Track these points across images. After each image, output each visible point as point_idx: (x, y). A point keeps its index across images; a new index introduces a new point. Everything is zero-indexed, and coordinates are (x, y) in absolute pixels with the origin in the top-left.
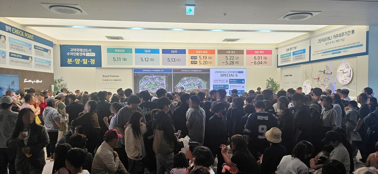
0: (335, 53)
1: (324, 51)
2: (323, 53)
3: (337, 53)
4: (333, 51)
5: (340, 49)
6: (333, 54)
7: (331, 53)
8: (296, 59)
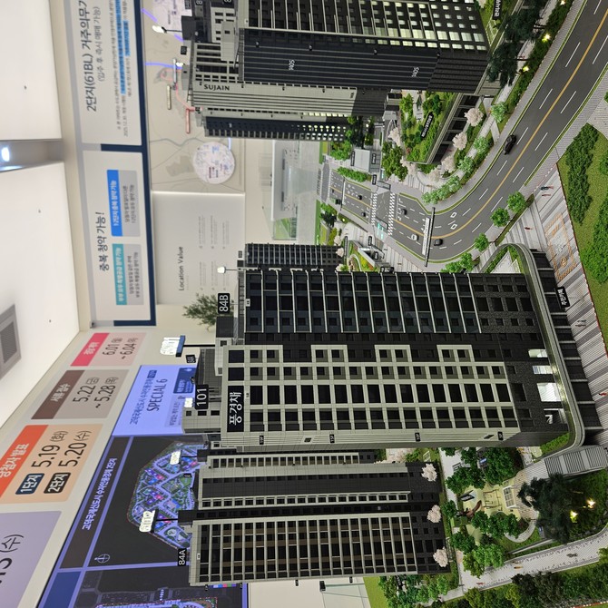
0: (127, 41)
1: (119, 88)
2: (123, 89)
3: (126, 34)
4: (121, 50)
5: (119, 24)
6: (127, 52)
7: (125, 57)
8: (134, 218)
